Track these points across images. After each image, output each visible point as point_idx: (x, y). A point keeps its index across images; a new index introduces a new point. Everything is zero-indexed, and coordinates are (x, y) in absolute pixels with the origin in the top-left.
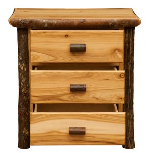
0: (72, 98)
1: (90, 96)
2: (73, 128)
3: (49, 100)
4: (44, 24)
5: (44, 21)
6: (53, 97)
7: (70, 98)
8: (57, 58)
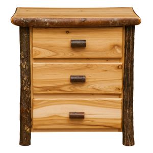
0: (72, 88)
1: (89, 87)
2: (73, 113)
4: (46, 23)
5: (46, 20)
7: (70, 88)
8: (58, 54)
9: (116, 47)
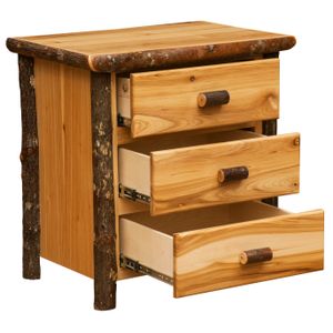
0: (221, 195)
1: (249, 188)
2: (251, 251)
3: (184, 205)
4: (150, 60)
5: (149, 55)
6: (190, 199)
7: (217, 195)
8: (177, 124)
9: (270, 99)
